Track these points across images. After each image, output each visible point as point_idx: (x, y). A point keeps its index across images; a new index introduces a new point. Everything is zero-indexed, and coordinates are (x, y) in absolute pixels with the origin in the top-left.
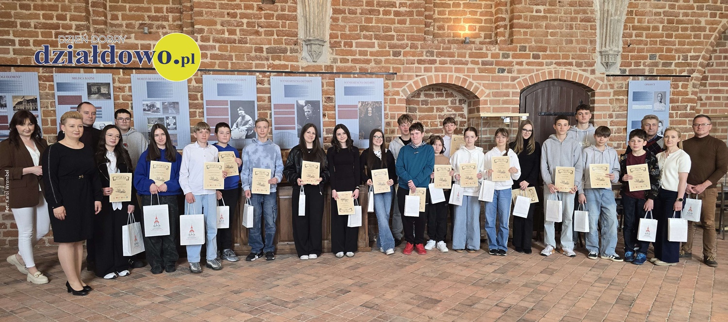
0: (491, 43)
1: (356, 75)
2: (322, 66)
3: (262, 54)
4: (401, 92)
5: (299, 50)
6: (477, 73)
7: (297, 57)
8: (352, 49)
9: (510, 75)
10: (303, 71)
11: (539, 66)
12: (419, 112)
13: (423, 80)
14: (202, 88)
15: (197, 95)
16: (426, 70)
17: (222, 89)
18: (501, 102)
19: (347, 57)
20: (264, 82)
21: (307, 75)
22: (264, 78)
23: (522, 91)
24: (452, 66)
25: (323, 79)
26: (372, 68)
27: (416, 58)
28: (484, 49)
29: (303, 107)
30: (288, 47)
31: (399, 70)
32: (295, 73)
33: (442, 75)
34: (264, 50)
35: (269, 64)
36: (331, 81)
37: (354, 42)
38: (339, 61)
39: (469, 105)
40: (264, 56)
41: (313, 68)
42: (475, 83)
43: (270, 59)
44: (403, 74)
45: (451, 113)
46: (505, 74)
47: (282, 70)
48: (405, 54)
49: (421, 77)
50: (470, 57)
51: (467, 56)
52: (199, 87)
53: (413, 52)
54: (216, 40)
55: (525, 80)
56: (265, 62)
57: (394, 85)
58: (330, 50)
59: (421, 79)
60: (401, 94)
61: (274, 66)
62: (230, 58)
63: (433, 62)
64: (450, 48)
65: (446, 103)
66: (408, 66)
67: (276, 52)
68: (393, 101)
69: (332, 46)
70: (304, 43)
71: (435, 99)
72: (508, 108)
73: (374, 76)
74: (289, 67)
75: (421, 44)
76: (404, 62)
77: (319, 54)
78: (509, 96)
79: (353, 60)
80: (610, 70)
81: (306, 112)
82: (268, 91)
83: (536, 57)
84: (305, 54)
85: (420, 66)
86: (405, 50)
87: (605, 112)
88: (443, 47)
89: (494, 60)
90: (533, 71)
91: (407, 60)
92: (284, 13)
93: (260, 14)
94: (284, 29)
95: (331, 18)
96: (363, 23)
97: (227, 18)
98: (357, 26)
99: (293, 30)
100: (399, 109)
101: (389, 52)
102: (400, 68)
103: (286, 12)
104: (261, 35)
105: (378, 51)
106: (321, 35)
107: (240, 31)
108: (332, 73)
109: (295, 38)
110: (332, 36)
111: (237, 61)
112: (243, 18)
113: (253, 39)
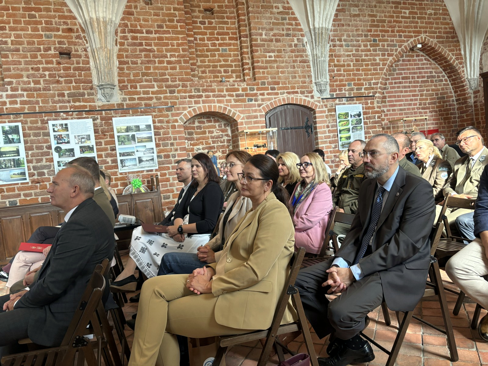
0: (241, 81)
1: (143, 110)
2: (114, 104)
3: (64, 98)
4: (179, 120)
5: (95, 93)
6: (233, 103)
7: (93, 99)
8: (137, 90)
9: (256, 103)
10: (100, 109)
11: (276, 95)
12: (195, 134)
13: (194, 110)
16: (196, 102)
18: (253, 123)
19: (134, 96)
21: (103, 112)
23: (267, 113)
24: (214, 98)
25: (116, 114)
26: (155, 103)
27: (187, 94)
28: (236, 85)
30: (86, 92)
31: (175, 103)
32: (93, 111)
33: (208, 106)
34: (66, 95)
35: (71, 105)
37: (138, 85)
38: (128, 100)
39: (231, 128)
40: (66, 100)
41: (107, 107)
42: (233, 110)
43: (71, 101)
44: (179, 106)
45: (219, 134)
46: (253, 102)
47: (82, 110)
48: (179, 92)
49: (193, 108)
50: (227, 91)
51: (225, 91)
53: (184, 90)
54: (24, 90)
55: (267, 106)
56: (68, 104)
57: (173, 115)
58: (120, 92)
59: (193, 109)
60: (179, 121)
61: (75, 107)
62: (37, 103)
63: (201, 96)
64: (211, 86)
65: (215, 127)
66: (181, 100)
67: (76, 96)
68: (174, 127)
69: (121, 89)
70: (98, 88)
71: (206, 124)
72: (258, 126)
73: (156, 109)
74: (88, 107)
75: (190, 84)
76: (178, 98)
77: (111, 95)
78: (257, 118)
79: (138, 99)
80: (324, 95)
83: (273, 89)
84: (99, 96)
85: (191, 100)
86: (178, 89)
87: (323, 124)
88: (206, 85)
89: (244, 93)
90: (271, 99)
91: (180, 96)
92: (79, 65)
93: (59, 67)
94: (81, 78)
95: (118, 68)
96: (144, 71)
97: (31, 72)
98: (139, 73)
99: (88, 78)
100: (179, 132)
101: (166, 90)
102: (176, 102)
103: (81, 65)
104: (62, 84)
105: (157, 91)
106: (112, 81)
107: (43, 81)
108: (123, 109)
109: (90, 85)
110: (120, 81)
111: (44, 105)
112: (45, 71)
113: (55, 87)
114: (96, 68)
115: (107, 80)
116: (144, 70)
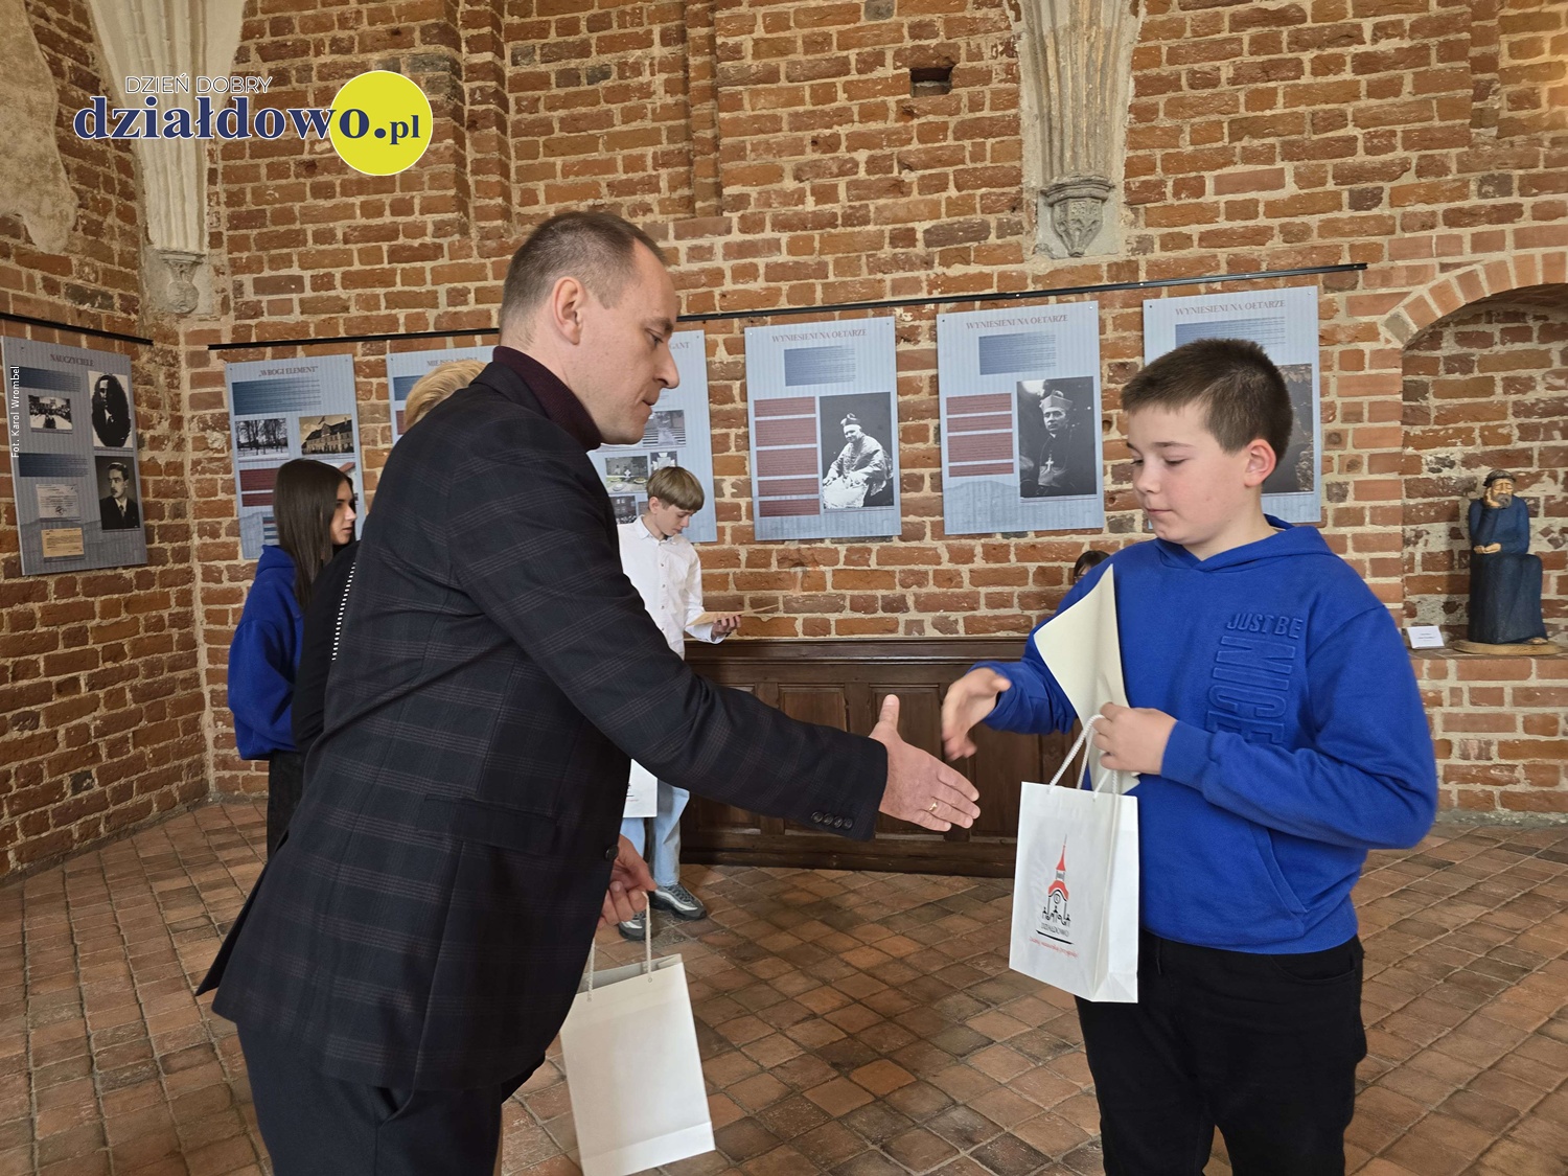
1: (1218, 286)
2: (1099, 266)
3: (912, 249)
4: (1382, 329)
5: (1025, 224)
7: (1019, 247)
8: (1200, 200)
10: (1039, 288)
12: (1436, 396)
13: (1468, 281)
14: (744, 365)
15: (729, 388)
16: (1481, 243)
17: (798, 365)
19: (1185, 230)
20: (919, 334)
21: (1052, 299)
22: (917, 323)
25: (1102, 307)
26: (1275, 256)
27: (1440, 207)
29: (1037, 399)
30: (992, 220)
31: (1375, 252)
32: (1012, 296)
33: (1545, 257)
34: (919, 235)
35: (932, 276)
36: (1130, 310)
37: (1209, 177)
38: (1157, 246)
40: (917, 256)
41: (1070, 277)
43: (937, 261)
44: (1391, 264)
47: (971, 293)
48: (1398, 198)
49: (1460, 271)
52: (736, 363)
53: (1428, 187)
54: (781, 224)
56: (922, 274)
57: (1354, 307)
58: (1127, 211)
59: (1459, 278)
60: (1384, 332)
61: (947, 282)
62: (821, 271)
63: (1510, 213)
65: (1543, 361)
66: (1407, 235)
67: (954, 240)
68: (1354, 360)
69: (1134, 200)
70: (1041, 201)
73: (1281, 281)
74: (995, 279)
75: (1459, 156)
76: (1394, 224)
77: (1092, 229)
79: (1207, 239)
81: (1048, 414)
82: (931, 360)
84: (1044, 234)
85: (1456, 231)
86: (1395, 183)
88: (1548, 157)
91: (1404, 215)
92: (978, 114)
93: (906, 128)
94: (979, 165)
95: (1132, 109)
96: (1243, 112)
97: (811, 155)
98: (1220, 123)
99: (1007, 165)
100: (1377, 385)
101: (1337, 195)
102: (1380, 247)
103: (986, 113)
104: (909, 194)
105: (1295, 199)
106: (1100, 167)
107: (848, 189)
108: (1134, 285)
109: (1013, 190)
110: (1132, 168)
111: (840, 279)
112: (855, 150)
113: (886, 206)
114: (1046, 118)
115: (1082, 162)
116: (1242, 109)
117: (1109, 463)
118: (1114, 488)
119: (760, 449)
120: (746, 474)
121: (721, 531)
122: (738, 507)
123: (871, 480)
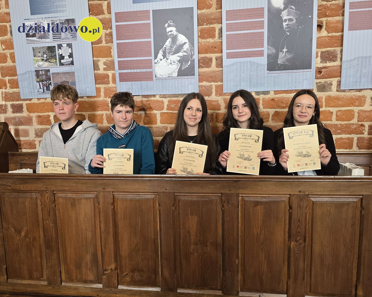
29: (279, 11)
81: (286, 20)
117: (320, 50)
118: (321, 65)
119: (119, 41)
120: (111, 57)
121: (98, 90)
122: (108, 76)
123: (182, 61)
